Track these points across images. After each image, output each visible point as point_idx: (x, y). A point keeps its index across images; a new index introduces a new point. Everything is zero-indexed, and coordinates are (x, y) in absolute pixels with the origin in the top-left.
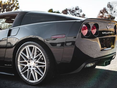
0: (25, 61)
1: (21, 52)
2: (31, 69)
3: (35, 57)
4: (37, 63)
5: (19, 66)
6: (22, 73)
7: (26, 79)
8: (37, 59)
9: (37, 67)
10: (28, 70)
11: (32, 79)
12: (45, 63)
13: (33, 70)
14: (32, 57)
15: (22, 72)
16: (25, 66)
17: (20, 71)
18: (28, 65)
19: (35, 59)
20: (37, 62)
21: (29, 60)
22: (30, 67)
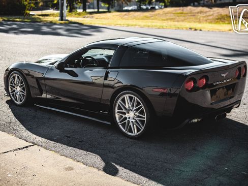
0: (124, 111)
2: (131, 120)
3: (134, 109)
4: (136, 115)
6: (119, 124)
7: (124, 130)
8: (137, 110)
9: (137, 119)
10: (126, 121)
11: (131, 131)
12: (145, 117)
13: (132, 122)
15: (120, 122)
16: (124, 116)
17: (118, 121)
19: (134, 110)
21: (128, 111)
22: (129, 118)
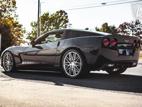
0: (68, 62)
1: (66, 57)
5: (64, 66)
7: (68, 74)
9: (76, 66)
10: (70, 68)
12: (81, 63)
13: (73, 68)
14: (72, 60)
16: (68, 65)
17: (65, 69)
18: (70, 65)
20: (76, 62)
